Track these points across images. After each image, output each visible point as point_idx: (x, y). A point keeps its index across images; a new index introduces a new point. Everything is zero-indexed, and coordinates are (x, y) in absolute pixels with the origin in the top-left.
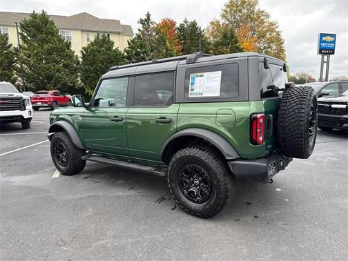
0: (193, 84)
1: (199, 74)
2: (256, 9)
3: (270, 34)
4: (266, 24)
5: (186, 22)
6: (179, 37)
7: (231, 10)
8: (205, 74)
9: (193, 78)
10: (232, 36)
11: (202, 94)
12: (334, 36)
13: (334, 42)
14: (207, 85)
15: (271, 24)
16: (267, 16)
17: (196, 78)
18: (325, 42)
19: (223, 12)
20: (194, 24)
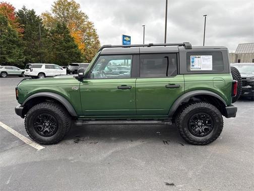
0: (193, 62)
1: (197, 56)
2: (79, 10)
3: (89, 30)
4: (85, 23)
5: (24, 9)
6: (18, 21)
7: (60, 7)
8: (202, 56)
9: (193, 59)
10: (65, 28)
11: (200, 69)
12: (129, 37)
13: (130, 41)
14: (203, 63)
15: (89, 23)
16: (87, 17)
17: (195, 59)
18: (125, 40)
19: (53, 8)
20: (32, 13)
